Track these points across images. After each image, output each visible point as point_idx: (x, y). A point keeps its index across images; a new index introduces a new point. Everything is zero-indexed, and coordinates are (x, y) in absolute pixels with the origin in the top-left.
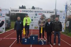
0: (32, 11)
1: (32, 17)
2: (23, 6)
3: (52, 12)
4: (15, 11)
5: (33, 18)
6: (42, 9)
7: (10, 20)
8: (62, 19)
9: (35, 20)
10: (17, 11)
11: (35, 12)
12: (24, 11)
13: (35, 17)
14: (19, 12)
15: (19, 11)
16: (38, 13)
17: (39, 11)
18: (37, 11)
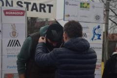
3: (42, 7)
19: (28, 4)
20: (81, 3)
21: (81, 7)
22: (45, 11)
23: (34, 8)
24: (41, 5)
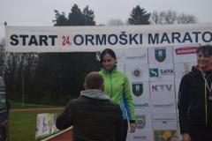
0: (132, 39)
1: (137, 73)
2: (75, 8)
4: (33, 41)
5: (145, 78)
7: (7, 97)
9: (155, 88)
10: (43, 40)
11: (153, 38)
12: (88, 39)
13: (154, 73)
14: (59, 48)
15: (53, 37)
16: (172, 44)
17: (173, 34)
18: (165, 34)
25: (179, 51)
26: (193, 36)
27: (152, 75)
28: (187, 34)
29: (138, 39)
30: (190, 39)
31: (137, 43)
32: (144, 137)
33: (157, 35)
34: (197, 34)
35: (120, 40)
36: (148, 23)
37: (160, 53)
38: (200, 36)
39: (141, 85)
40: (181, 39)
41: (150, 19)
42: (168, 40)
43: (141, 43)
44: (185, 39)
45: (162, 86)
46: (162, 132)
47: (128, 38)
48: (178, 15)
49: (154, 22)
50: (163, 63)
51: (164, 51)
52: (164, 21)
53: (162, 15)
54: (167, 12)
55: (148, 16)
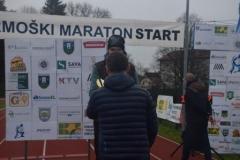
0: (43, 28)
3: (166, 34)
5: (52, 70)
6: (105, 14)
8: (226, 72)
9: (62, 80)
11: (65, 30)
13: (61, 65)
16: (83, 37)
17: (85, 27)
18: (77, 27)
19: (149, 31)
20: (216, 28)
21: (216, 32)
22: (169, 39)
23: (157, 35)
24: (165, 31)
25: (87, 45)
26: (104, 31)
27: (59, 67)
28: (99, 28)
29: (49, 29)
30: (101, 34)
31: (48, 33)
32: (48, 130)
33: (69, 27)
34: (107, 29)
35: (29, 29)
36: (64, 14)
37: (69, 45)
38: (110, 31)
39: (48, 77)
40: (93, 32)
41: (66, 10)
42: (80, 32)
43: (53, 33)
44: (96, 33)
45: (69, 79)
46: (67, 125)
47: (39, 28)
48: (93, 9)
49: (69, 14)
50: (72, 55)
51: (72, 43)
52: (80, 14)
53: (77, 7)
54: (83, 5)
55: (64, 7)
